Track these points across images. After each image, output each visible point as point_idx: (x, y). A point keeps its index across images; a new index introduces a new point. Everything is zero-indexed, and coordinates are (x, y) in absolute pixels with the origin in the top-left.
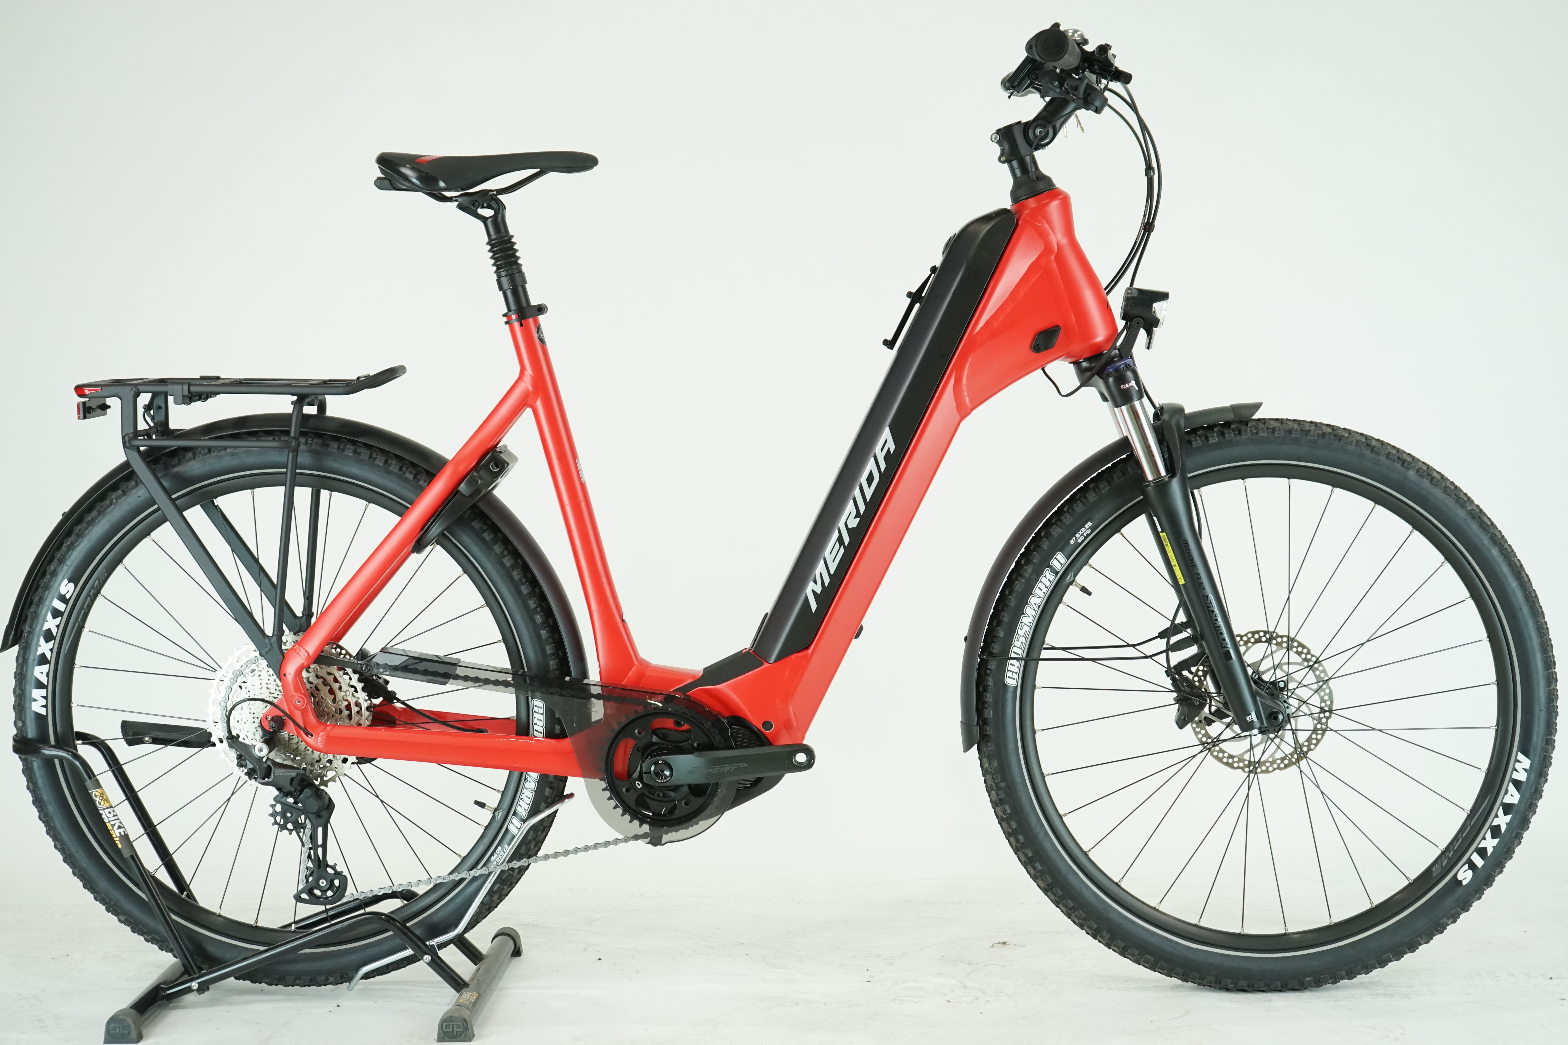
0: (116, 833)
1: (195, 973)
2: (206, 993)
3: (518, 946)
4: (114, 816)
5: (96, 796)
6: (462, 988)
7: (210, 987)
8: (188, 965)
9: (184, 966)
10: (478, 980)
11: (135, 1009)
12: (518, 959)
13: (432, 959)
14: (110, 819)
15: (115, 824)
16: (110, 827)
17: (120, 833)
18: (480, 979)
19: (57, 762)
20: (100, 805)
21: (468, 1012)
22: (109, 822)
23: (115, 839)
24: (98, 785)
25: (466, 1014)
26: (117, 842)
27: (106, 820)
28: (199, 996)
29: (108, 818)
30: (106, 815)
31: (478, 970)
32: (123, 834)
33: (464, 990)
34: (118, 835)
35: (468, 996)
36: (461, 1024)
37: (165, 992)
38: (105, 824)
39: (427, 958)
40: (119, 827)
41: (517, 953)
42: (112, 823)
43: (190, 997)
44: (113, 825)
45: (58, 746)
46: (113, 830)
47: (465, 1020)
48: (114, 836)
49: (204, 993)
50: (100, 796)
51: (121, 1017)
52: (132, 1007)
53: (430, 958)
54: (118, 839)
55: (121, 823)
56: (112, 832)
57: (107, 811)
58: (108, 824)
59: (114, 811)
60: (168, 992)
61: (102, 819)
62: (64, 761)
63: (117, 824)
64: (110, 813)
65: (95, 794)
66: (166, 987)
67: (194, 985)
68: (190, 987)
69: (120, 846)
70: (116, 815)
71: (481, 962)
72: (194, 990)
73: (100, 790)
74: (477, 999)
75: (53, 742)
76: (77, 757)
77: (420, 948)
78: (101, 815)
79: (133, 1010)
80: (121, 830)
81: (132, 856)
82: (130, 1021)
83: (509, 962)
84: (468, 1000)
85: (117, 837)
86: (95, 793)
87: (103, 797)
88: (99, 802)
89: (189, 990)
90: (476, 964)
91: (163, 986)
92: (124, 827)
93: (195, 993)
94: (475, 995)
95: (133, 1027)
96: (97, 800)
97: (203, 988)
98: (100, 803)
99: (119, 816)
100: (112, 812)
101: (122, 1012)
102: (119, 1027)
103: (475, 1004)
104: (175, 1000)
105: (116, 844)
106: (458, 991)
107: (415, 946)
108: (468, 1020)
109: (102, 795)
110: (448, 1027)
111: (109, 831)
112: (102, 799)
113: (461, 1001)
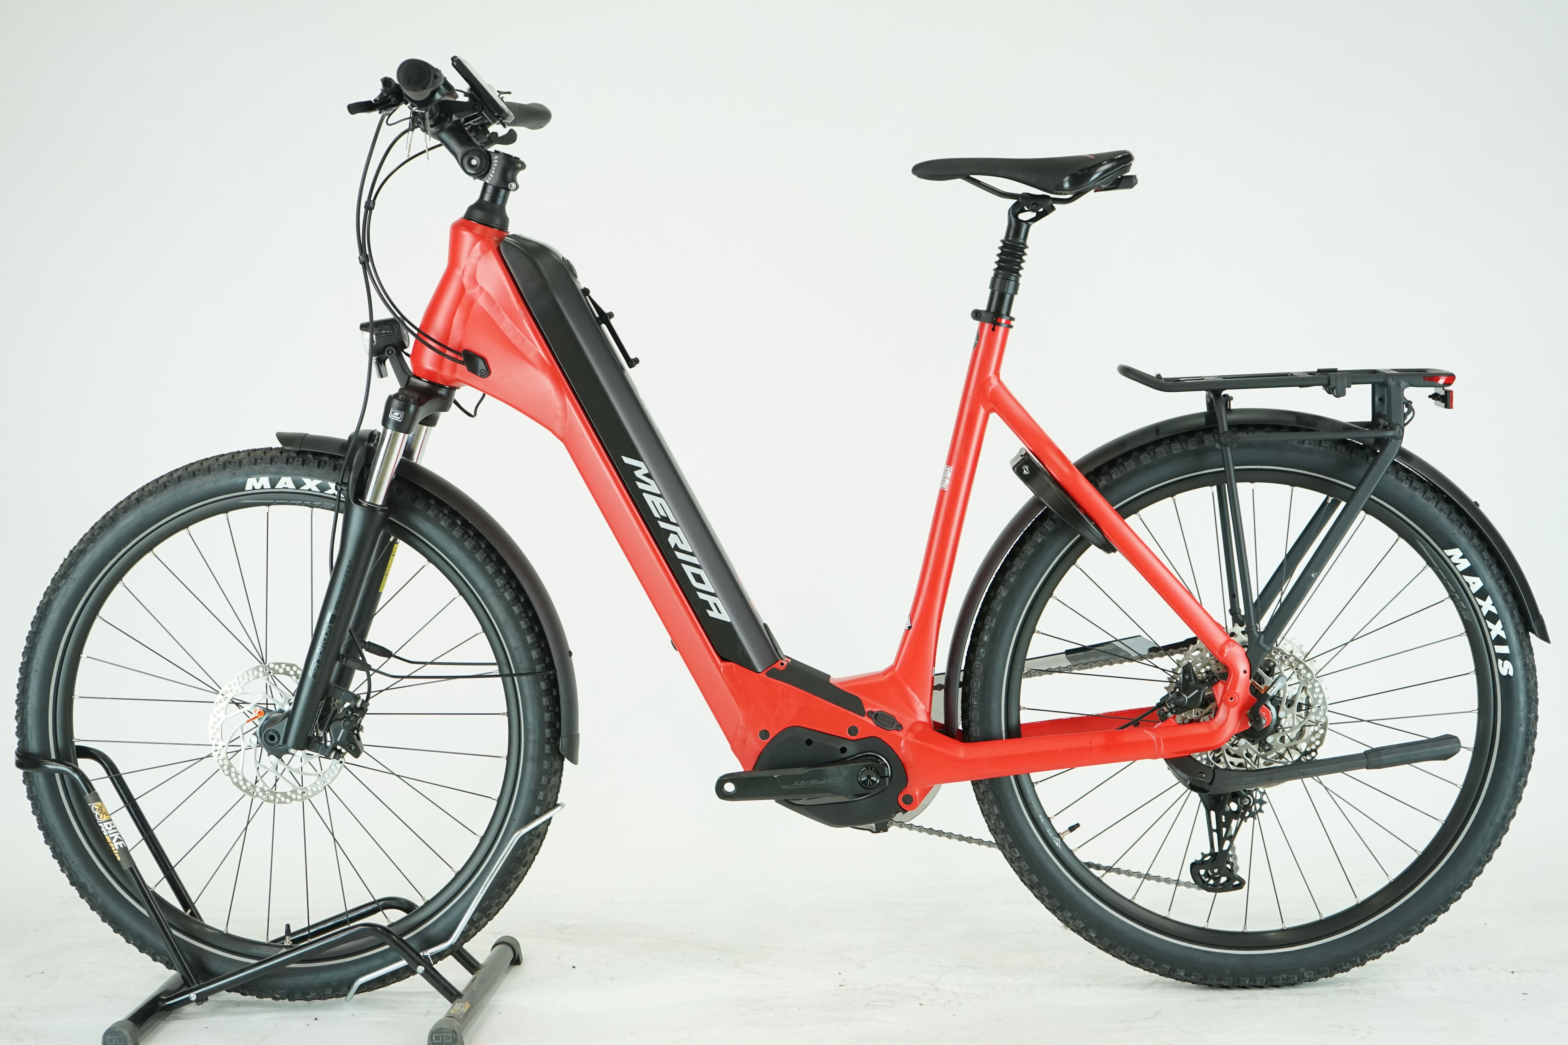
0: (115, 846)
1: (194, 984)
2: (205, 1004)
3: (517, 956)
4: (113, 829)
5: (95, 809)
6: (455, 999)
7: (209, 997)
8: (186, 976)
9: (183, 977)
10: (472, 990)
11: (132, 1021)
12: (517, 967)
13: (426, 970)
14: (109, 832)
15: (113, 837)
16: (109, 840)
17: (119, 846)
18: (474, 989)
19: (57, 775)
20: (99, 818)
21: (458, 1023)
22: (108, 835)
23: (114, 852)
24: (97, 799)
25: (456, 1024)
26: (116, 855)
27: (105, 834)
28: (198, 1007)
29: (107, 831)
30: (105, 828)
31: (473, 980)
32: (122, 846)
33: (456, 1000)
34: (117, 848)
35: (461, 1007)
36: (450, 1035)
37: (164, 1003)
38: (104, 836)
39: (421, 969)
40: (118, 840)
41: (516, 961)
42: (111, 836)
43: (189, 1008)
44: (112, 838)
45: (58, 761)
46: (112, 842)
47: (455, 1032)
48: (113, 849)
49: (202, 1004)
50: (99, 810)
51: (117, 1029)
52: (129, 1019)
53: (423, 968)
54: (117, 851)
55: (120, 836)
56: (111, 845)
57: (106, 824)
58: (107, 837)
59: (112, 824)
60: (167, 1003)
61: (102, 832)
62: (65, 776)
63: (116, 836)
64: (109, 826)
65: (94, 808)
66: (165, 998)
67: (193, 996)
68: (188, 998)
69: (119, 859)
70: (115, 828)
71: (477, 972)
72: (193, 1001)
73: (99, 804)
74: (469, 1010)
75: (53, 757)
76: (77, 771)
77: (413, 959)
78: (100, 828)
79: (130, 1022)
80: (120, 843)
81: (131, 869)
82: (126, 1032)
83: (508, 971)
84: (459, 1011)
85: (116, 850)
86: (94, 806)
87: (102, 810)
88: (98, 815)
89: (188, 1001)
90: (473, 974)
91: (163, 997)
92: (123, 840)
93: (194, 1004)
94: (468, 1005)
95: (129, 1038)
96: (97, 813)
97: (201, 999)
98: (99, 817)
99: (119, 829)
100: (111, 825)
101: (119, 1023)
102: (116, 1039)
103: (466, 1015)
104: (176, 1010)
105: (115, 857)
106: (452, 1001)
107: (408, 957)
108: (457, 1031)
109: (101, 808)
110: (437, 1038)
111: (108, 843)
112: (101, 813)
113: (452, 1012)
